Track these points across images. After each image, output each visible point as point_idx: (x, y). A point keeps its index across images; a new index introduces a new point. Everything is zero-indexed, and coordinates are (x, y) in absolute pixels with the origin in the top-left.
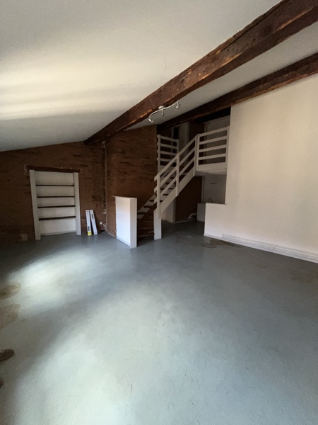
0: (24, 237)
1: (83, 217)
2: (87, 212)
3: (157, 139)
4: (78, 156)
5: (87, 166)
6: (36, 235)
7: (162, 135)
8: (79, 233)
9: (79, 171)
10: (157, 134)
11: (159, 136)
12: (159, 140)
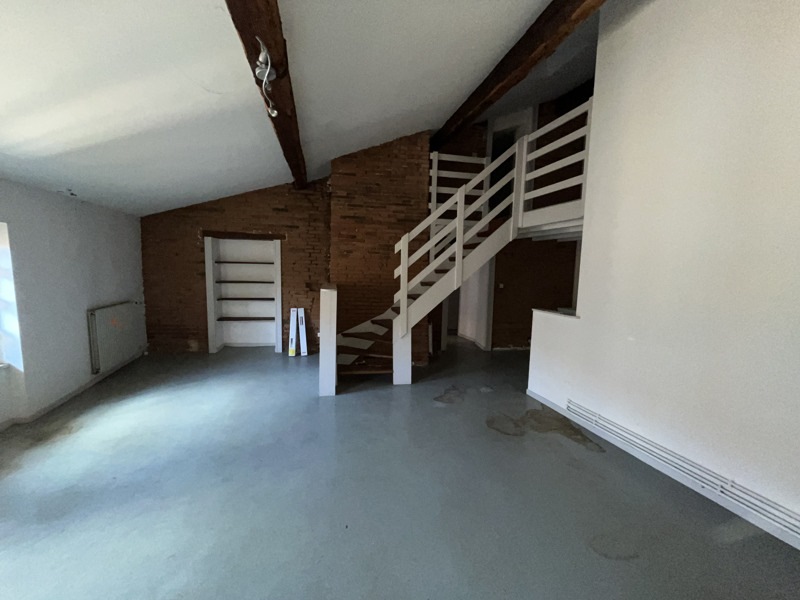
0: (194, 345)
1: (286, 322)
2: (293, 312)
3: (431, 161)
4: (282, 210)
5: (298, 227)
6: (210, 344)
7: (441, 151)
8: (279, 349)
9: (281, 237)
10: (431, 151)
11: (434, 156)
12: (435, 165)
